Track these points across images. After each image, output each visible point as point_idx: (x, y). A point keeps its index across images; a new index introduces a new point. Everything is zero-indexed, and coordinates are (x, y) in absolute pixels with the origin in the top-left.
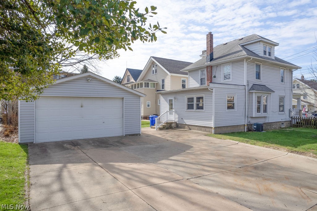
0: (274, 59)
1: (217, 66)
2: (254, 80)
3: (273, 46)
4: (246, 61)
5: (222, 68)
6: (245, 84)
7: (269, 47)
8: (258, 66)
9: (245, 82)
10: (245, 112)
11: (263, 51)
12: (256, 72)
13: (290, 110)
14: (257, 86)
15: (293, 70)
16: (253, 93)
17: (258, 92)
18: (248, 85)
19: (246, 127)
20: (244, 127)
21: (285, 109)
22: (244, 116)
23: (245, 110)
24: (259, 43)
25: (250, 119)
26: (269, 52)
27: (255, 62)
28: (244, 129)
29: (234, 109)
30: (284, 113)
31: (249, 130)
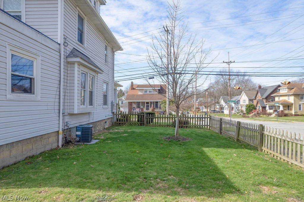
3: (98, 2)
6: (59, 40)
8: (81, 20)
9: (59, 37)
10: (60, 102)
12: (78, 29)
13: (112, 103)
14: (79, 53)
16: (74, 63)
18: (65, 44)
19: (61, 137)
20: (57, 137)
21: (108, 101)
22: (57, 111)
23: (59, 99)
25: (67, 119)
27: (78, 8)
28: (57, 142)
29: (34, 94)
30: (107, 106)
31: (67, 142)
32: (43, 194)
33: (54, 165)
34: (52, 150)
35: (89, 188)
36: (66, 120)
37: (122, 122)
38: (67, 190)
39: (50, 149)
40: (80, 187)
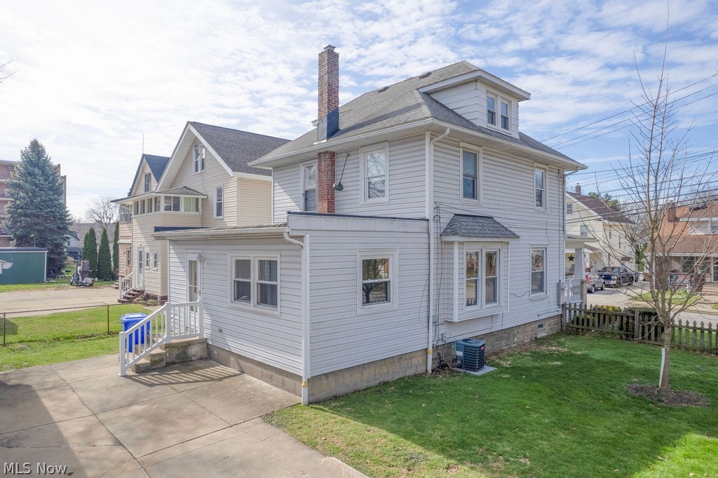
0: (518, 138)
1: (349, 152)
2: (458, 202)
3: (514, 101)
4: (431, 139)
5: (361, 160)
6: (428, 213)
7: (504, 101)
8: (471, 158)
9: (427, 209)
10: (429, 306)
11: (486, 112)
12: (464, 175)
13: (559, 285)
14: (466, 219)
15: (566, 173)
16: (452, 243)
17: (468, 239)
18: (437, 218)
19: (430, 357)
20: (425, 357)
21: (548, 282)
22: (425, 320)
23: (429, 301)
24: (473, 86)
25: (442, 329)
26: (502, 116)
27: (462, 144)
28: (425, 364)
29: (390, 301)
30: (544, 294)
31: (441, 366)
32: (370, 434)
33: (401, 402)
34: (415, 376)
35: (413, 441)
36: (441, 331)
37: (583, 327)
38: (392, 436)
39: (413, 374)
40: (405, 437)
